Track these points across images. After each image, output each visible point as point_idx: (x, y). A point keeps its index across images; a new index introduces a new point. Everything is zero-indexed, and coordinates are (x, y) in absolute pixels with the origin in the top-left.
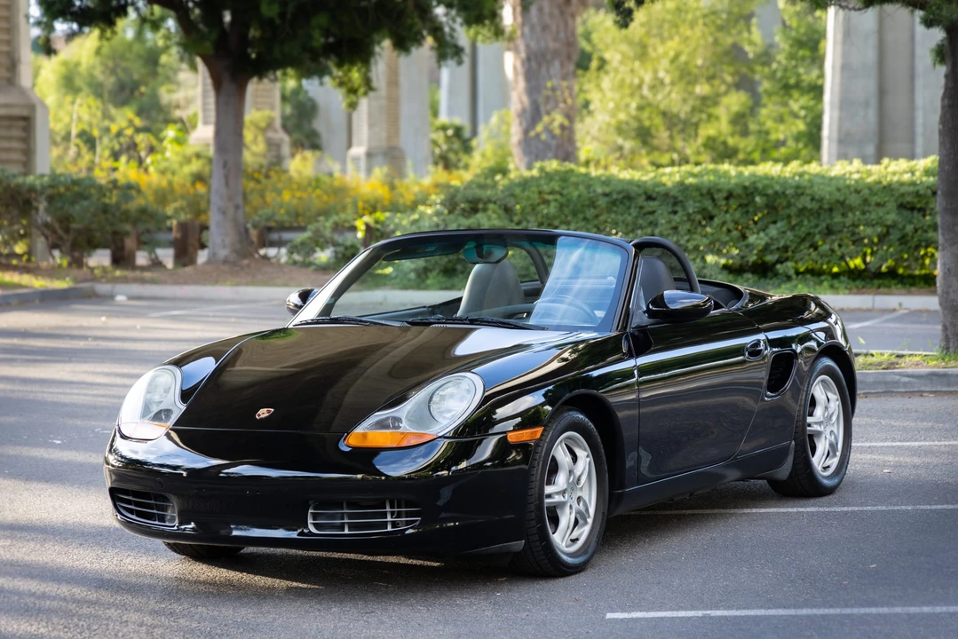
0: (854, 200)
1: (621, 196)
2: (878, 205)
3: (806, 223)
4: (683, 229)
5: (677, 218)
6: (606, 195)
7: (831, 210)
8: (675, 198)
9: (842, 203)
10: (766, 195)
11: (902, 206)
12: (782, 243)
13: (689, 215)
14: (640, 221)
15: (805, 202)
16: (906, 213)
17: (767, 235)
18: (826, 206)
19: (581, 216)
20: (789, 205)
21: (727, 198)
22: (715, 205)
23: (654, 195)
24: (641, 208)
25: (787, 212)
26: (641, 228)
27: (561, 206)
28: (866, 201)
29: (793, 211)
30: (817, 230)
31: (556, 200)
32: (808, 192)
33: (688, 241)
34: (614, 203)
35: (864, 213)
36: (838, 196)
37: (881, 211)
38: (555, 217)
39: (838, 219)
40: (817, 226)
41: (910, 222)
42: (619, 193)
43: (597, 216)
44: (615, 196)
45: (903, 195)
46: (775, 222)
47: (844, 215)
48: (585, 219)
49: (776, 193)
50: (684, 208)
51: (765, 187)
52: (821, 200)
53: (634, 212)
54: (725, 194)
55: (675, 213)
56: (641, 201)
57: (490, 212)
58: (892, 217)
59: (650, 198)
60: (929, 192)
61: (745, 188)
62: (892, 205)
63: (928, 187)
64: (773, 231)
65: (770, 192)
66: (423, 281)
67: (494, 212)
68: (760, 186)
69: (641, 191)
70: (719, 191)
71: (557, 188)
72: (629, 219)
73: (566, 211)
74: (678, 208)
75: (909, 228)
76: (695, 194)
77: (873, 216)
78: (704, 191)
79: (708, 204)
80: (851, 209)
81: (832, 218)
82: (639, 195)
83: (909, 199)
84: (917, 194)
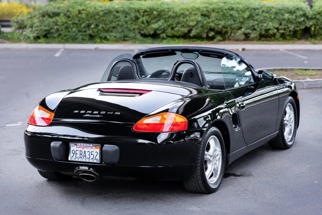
0: (187, 13)
1: (108, 11)
2: (195, 14)
3: (170, 20)
4: (129, 22)
5: (127, 19)
6: (102, 11)
7: (179, 16)
8: (126, 12)
9: (183, 14)
10: (158, 11)
11: (203, 15)
12: (163, 27)
13: (131, 18)
14: (114, 20)
15: (171, 13)
16: (203, 17)
17: (158, 24)
18: (178, 15)
19: (94, 18)
20: (165, 15)
21: (144, 12)
22: (140, 15)
23: (119, 11)
24: (115, 15)
25: (164, 17)
26: (115, 22)
27: (87, 15)
28: (190, 13)
29: (167, 16)
30: (174, 23)
31: (84, 13)
32: (172, 10)
33: (131, 27)
34: (105, 14)
35: (190, 17)
36: (182, 12)
37: (196, 16)
38: (84, 19)
39: (181, 19)
40: (174, 21)
41: (205, 20)
42: (107, 10)
43: (99, 18)
44: (105, 11)
45: (203, 11)
46: (159, 20)
47: (183, 18)
48: (95, 19)
49: (161, 11)
50: (130, 15)
51: (157, 8)
52: (176, 13)
53: (112, 17)
54: (143, 11)
55: (126, 17)
56: (115, 13)
57: (61, 17)
58: (200, 18)
59: (118, 12)
60: (211, 10)
61: (150, 9)
62: (199, 14)
63: (211, 9)
64: (160, 23)
65: (159, 10)
66: (37, 41)
67: (62, 16)
68: (155, 8)
69: (114, 10)
70: (142, 10)
71: (85, 8)
72: (110, 19)
73: (88, 16)
74: (127, 15)
75: (205, 22)
76: (134, 11)
77: (193, 18)
78: (137, 10)
79: (137, 14)
80: (186, 16)
81: (179, 19)
82: (114, 11)
83: (205, 12)
84: (208, 11)
